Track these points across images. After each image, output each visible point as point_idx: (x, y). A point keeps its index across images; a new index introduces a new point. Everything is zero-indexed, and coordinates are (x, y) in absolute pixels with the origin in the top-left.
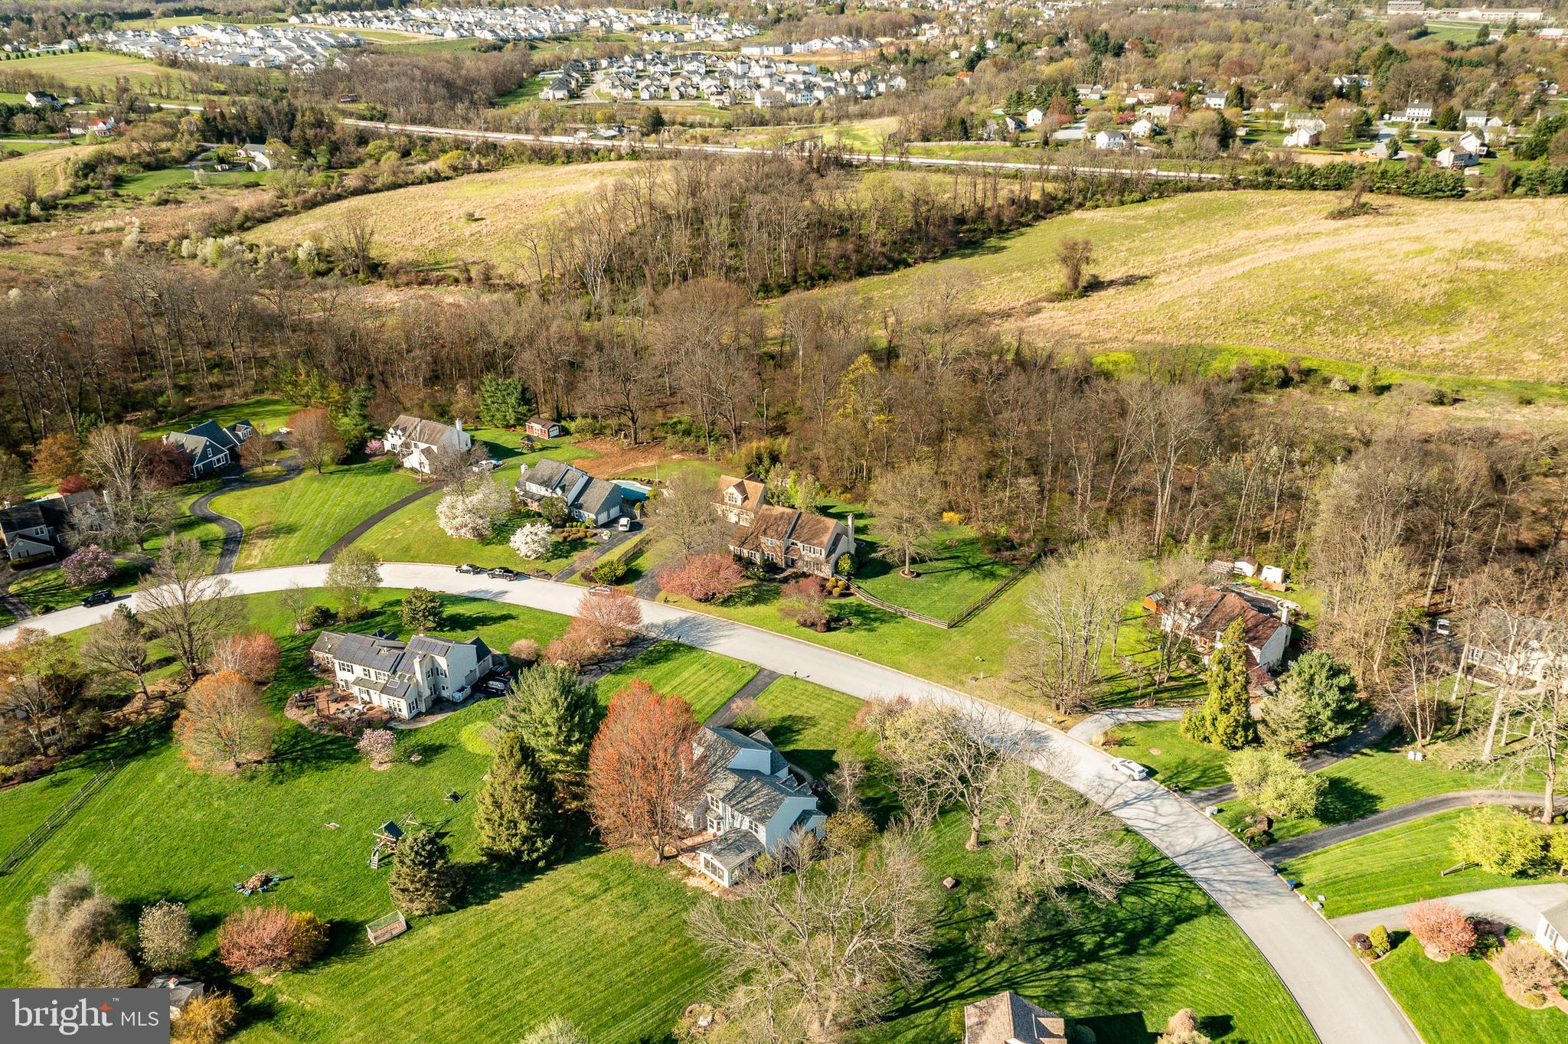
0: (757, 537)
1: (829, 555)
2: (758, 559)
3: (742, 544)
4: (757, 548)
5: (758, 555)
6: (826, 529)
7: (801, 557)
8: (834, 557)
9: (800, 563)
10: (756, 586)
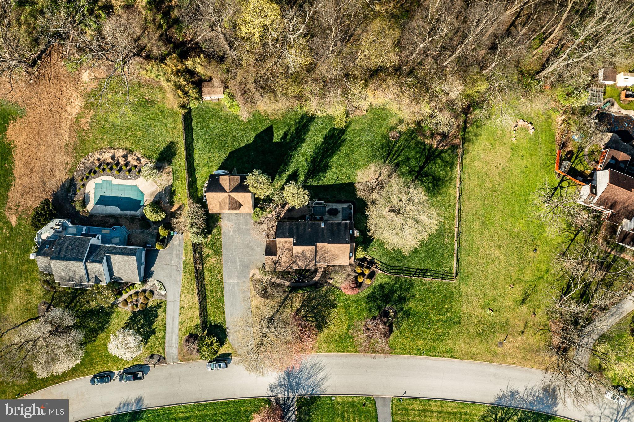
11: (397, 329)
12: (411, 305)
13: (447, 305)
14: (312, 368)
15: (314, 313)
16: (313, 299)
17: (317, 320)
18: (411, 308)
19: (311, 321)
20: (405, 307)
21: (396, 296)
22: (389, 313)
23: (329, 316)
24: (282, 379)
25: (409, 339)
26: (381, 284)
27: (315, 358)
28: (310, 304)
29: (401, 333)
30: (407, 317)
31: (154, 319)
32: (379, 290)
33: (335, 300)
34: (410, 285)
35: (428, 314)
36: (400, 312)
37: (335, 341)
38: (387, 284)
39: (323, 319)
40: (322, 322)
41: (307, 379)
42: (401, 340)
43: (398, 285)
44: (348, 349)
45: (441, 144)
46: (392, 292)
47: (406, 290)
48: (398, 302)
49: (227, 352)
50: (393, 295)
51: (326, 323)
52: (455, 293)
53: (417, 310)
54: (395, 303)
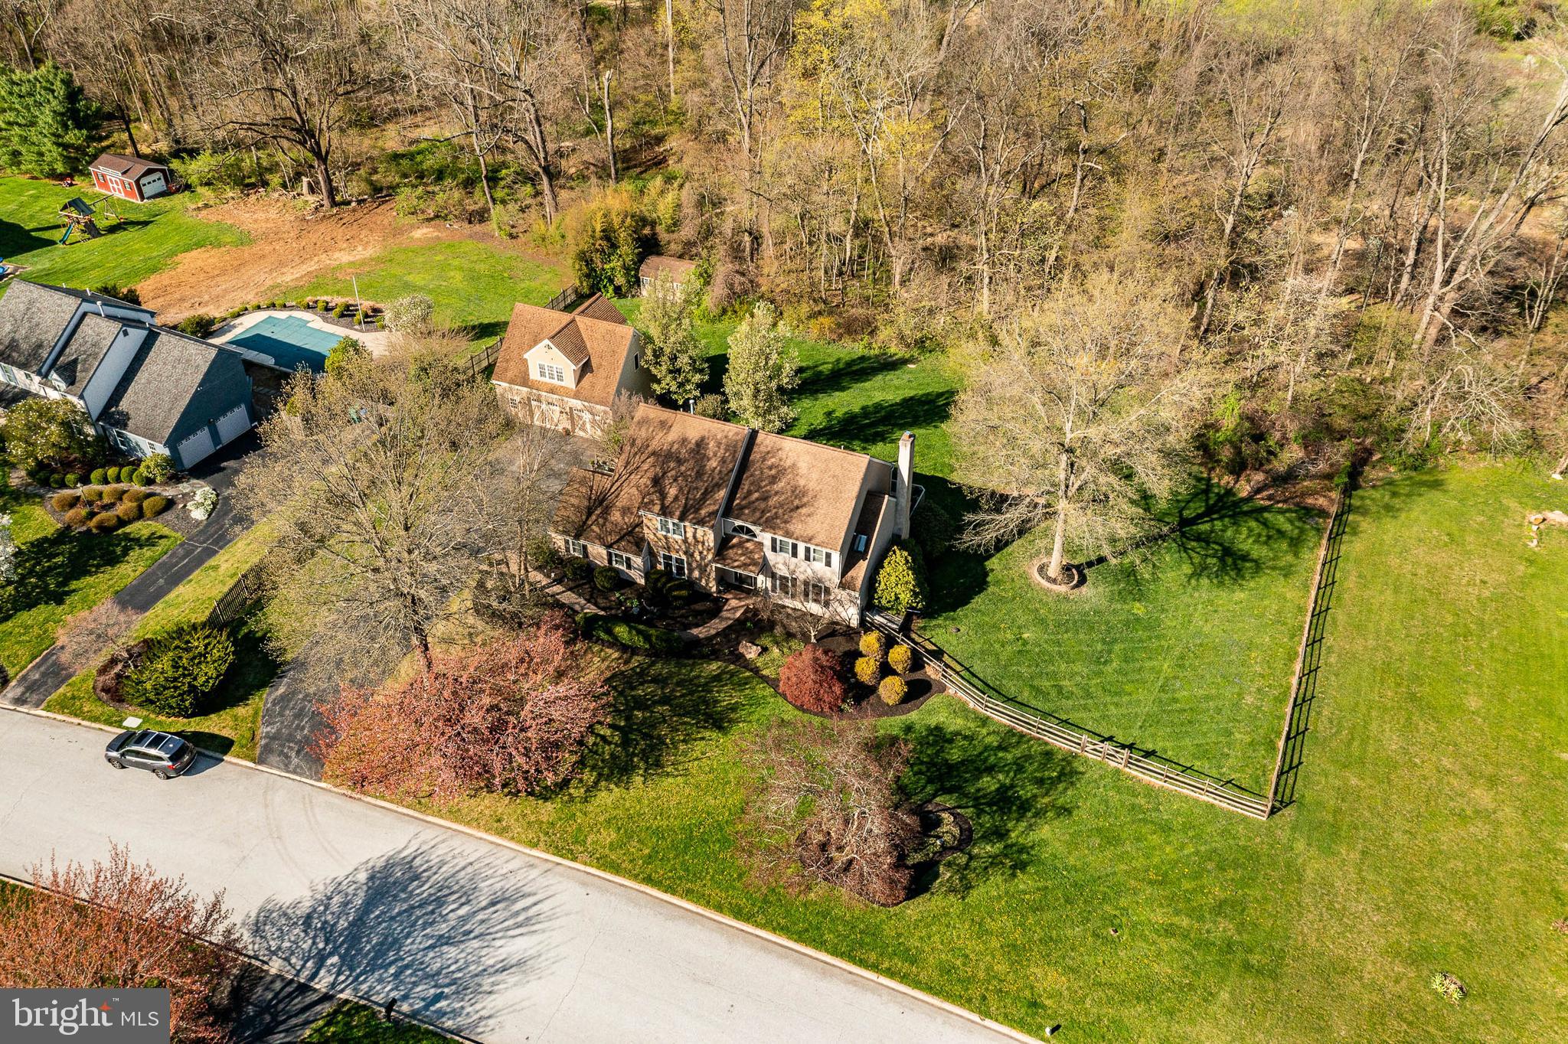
1: (849, 563)
5: (638, 561)
8: (861, 570)
11: (952, 890)
12: (1048, 835)
13: (1223, 889)
14: (493, 904)
15: (628, 719)
16: (655, 680)
17: (625, 743)
18: (1043, 843)
19: (603, 738)
20: (1017, 833)
21: (989, 784)
22: (939, 822)
23: (682, 747)
24: (337, 900)
25: (995, 943)
26: (938, 728)
27: (534, 873)
28: (633, 688)
29: (967, 908)
30: (1014, 867)
31: (98, 566)
32: (922, 742)
33: (734, 708)
34: (1062, 774)
35: (1119, 890)
36: (986, 838)
37: (658, 833)
38: (965, 737)
39: (653, 748)
40: (645, 757)
41: (444, 940)
42: (962, 934)
43: (1009, 756)
44: (697, 886)
45: (1265, 493)
46: (980, 765)
47: (1040, 782)
48: (990, 804)
49: (225, 733)
50: (978, 778)
51: (658, 764)
52: (1264, 860)
53: (1071, 861)
54: (980, 802)
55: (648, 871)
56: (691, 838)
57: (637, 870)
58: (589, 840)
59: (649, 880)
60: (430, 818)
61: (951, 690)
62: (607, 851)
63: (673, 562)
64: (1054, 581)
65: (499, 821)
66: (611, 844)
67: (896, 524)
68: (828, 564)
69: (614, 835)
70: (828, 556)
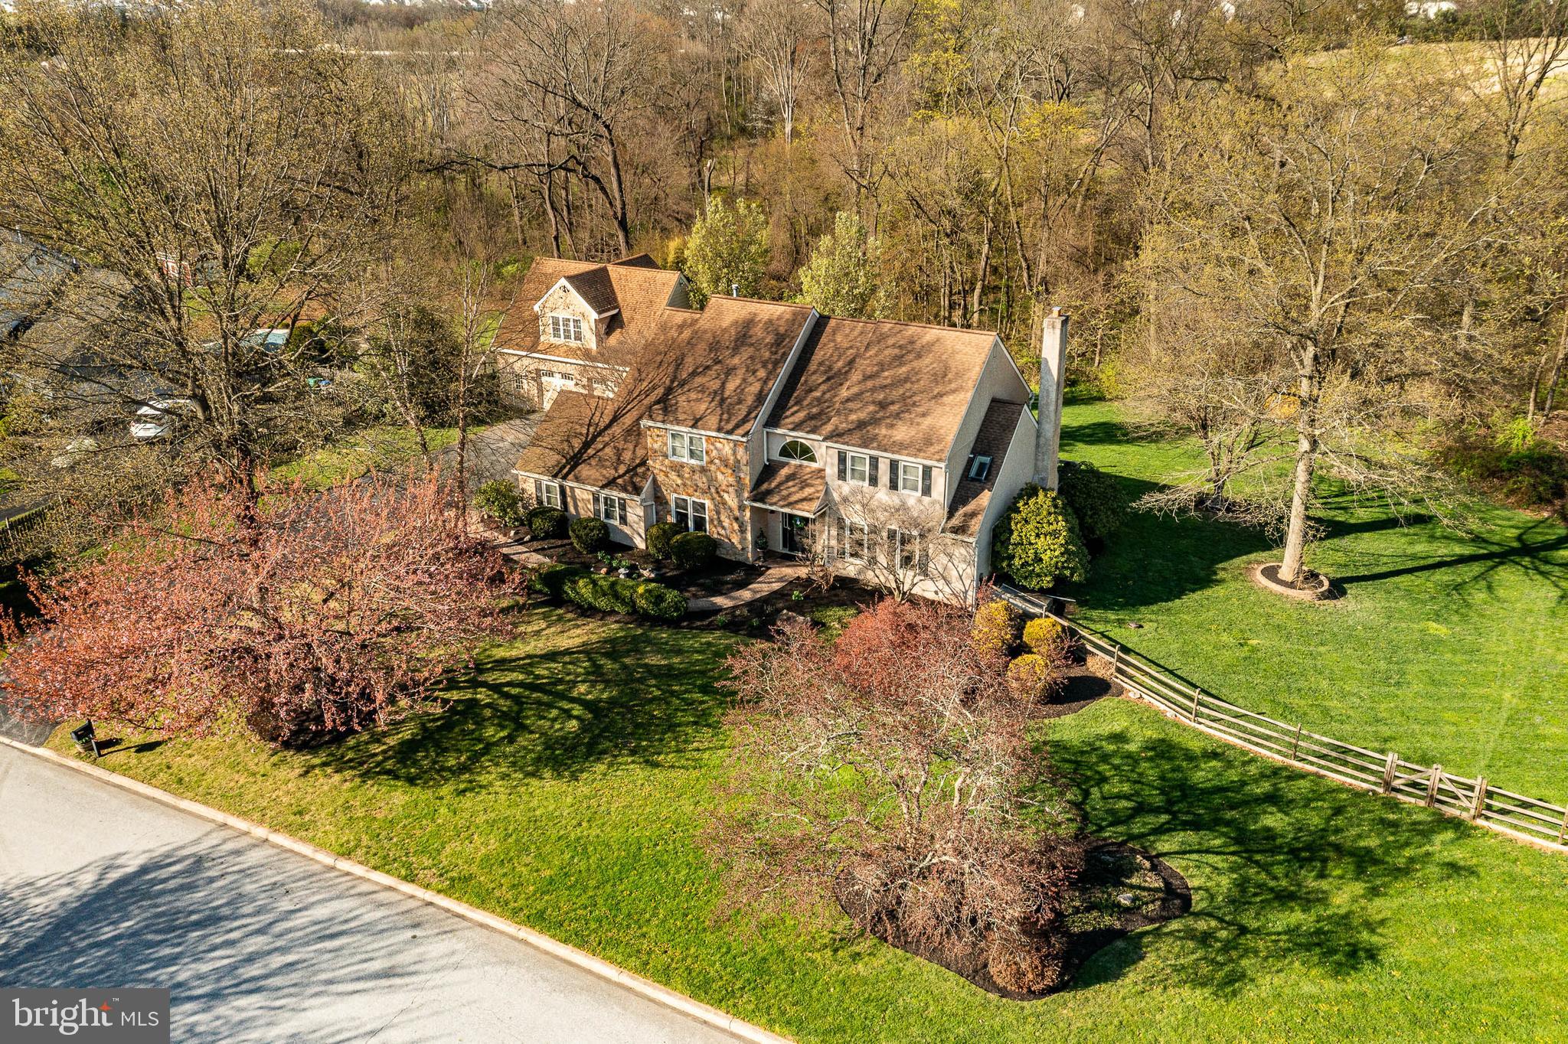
0: (635, 433)
1: (962, 493)
2: (635, 526)
3: (571, 464)
4: (632, 478)
5: (636, 512)
6: (943, 378)
7: (828, 510)
8: (986, 501)
9: (824, 539)
10: (613, 649)
44: (628, 936)
55: (540, 905)
56: (636, 857)
57: (521, 903)
58: (448, 850)
59: (539, 920)
60: (185, 804)
61: (1133, 693)
62: (474, 869)
63: (690, 512)
64: (1291, 585)
65: (300, 813)
66: (487, 858)
67: (1037, 470)
68: (927, 491)
69: (494, 844)
70: (927, 472)
